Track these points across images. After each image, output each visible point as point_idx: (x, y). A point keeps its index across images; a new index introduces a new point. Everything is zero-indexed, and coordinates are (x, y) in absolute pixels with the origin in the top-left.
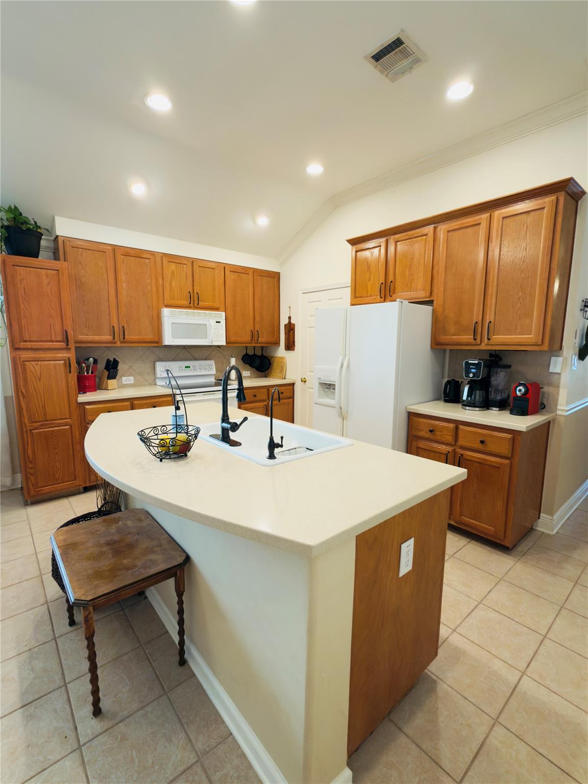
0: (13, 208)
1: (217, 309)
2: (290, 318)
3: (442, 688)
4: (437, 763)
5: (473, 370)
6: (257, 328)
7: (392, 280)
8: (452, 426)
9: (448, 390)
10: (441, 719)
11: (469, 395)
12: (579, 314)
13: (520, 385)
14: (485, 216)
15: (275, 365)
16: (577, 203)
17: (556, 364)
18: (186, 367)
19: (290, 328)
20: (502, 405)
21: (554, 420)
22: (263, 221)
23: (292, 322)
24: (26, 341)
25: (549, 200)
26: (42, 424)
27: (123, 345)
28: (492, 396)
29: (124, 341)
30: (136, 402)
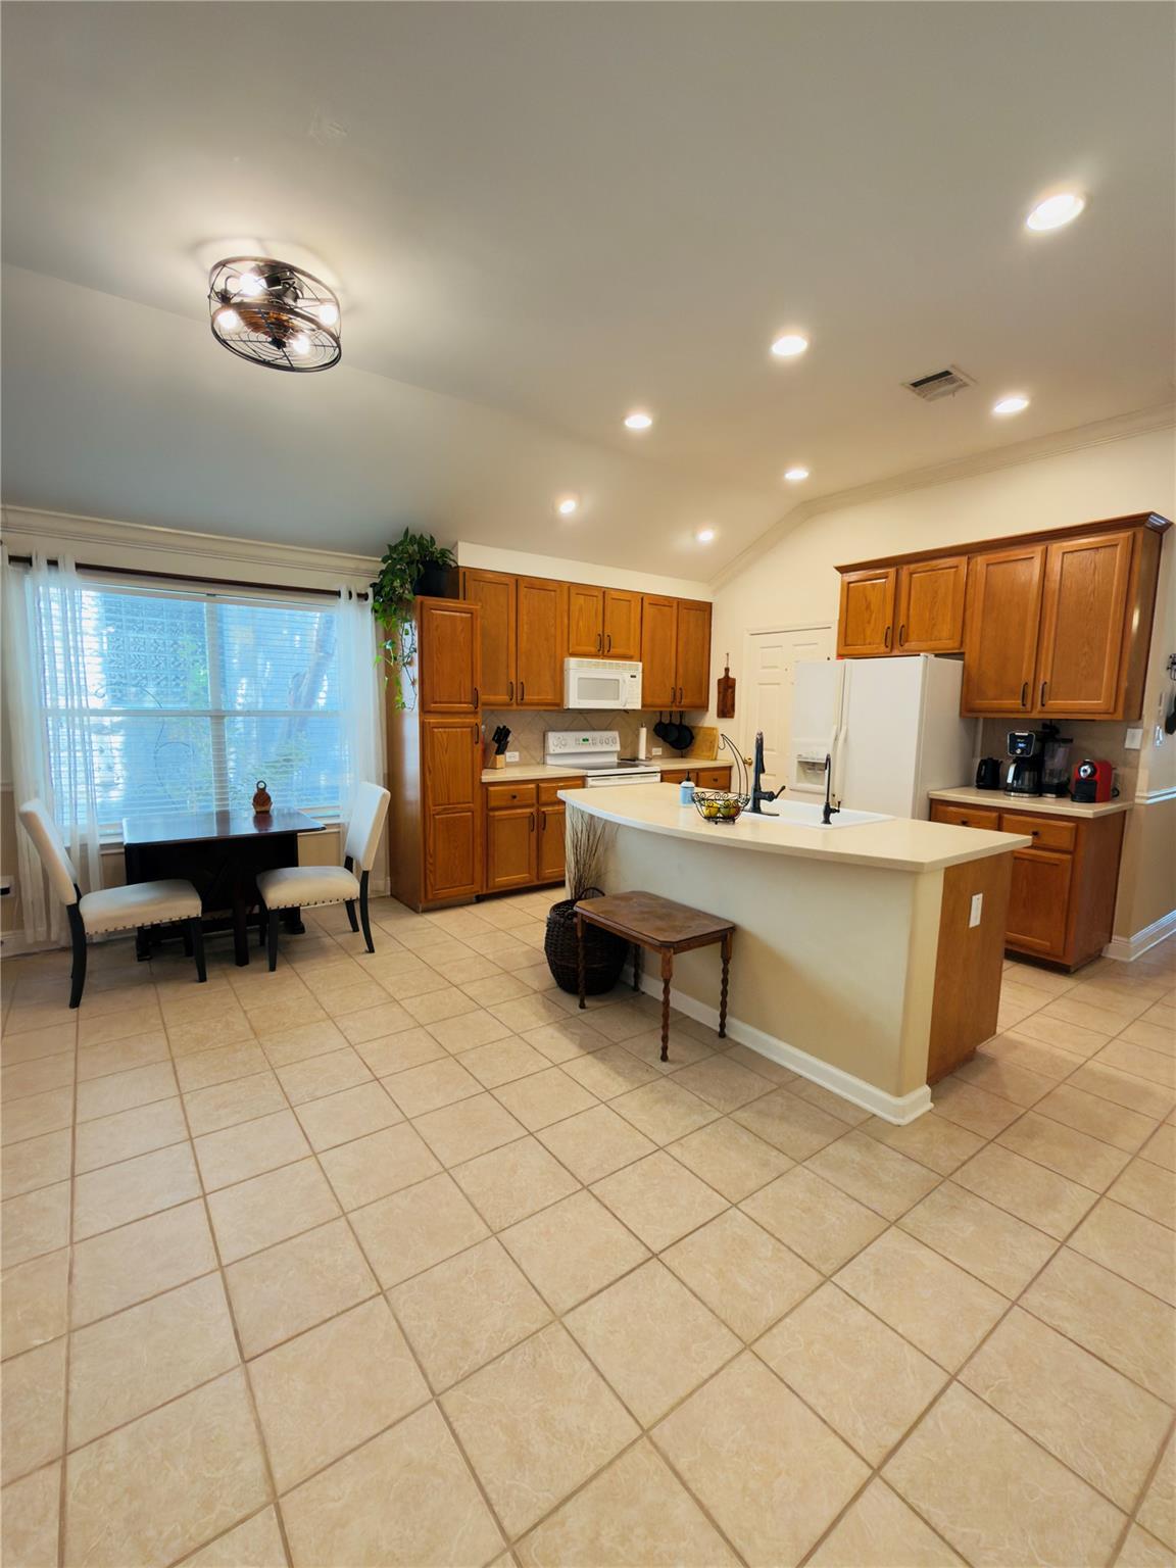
0: (418, 537)
1: (629, 658)
2: (727, 670)
5: (1021, 745)
6: (680, 684)
7: (905, 623)
8: (995, 815)
9: (983, 772)
11: (1016, 777)
12: (1165, 674)
13: (1085, 763)
14: (1038, 549)
15: (699, 739)
16: (1161, 535)
17: (1134, 739)
18: (584, 740)
19: (727, 685)
20: (1061, 791)
21: (1131, 810)
22: (707, 536)
23: (731, 675)
24: (436, 703)
25: (1123, 536)
26: (445, 809)
27: (520, 707)
28: (1046, 779)
29: (522, 702)
30: (542, 785)
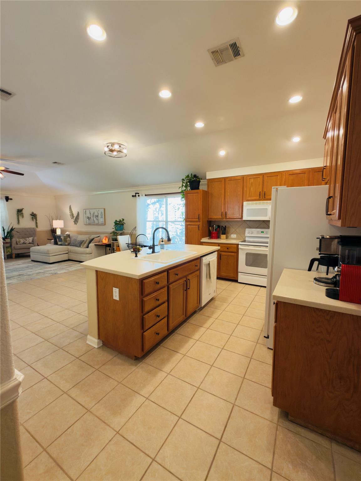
3: (134, 368)
4: (104, 364)
10: (119, 366)
18: (261, 232)
24: (188, 219)
